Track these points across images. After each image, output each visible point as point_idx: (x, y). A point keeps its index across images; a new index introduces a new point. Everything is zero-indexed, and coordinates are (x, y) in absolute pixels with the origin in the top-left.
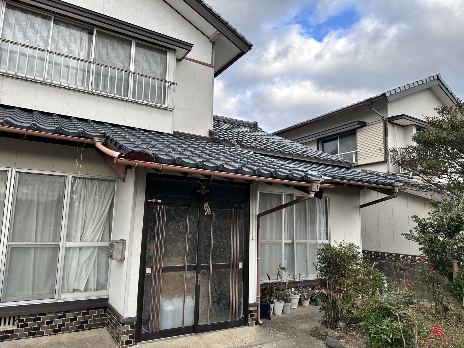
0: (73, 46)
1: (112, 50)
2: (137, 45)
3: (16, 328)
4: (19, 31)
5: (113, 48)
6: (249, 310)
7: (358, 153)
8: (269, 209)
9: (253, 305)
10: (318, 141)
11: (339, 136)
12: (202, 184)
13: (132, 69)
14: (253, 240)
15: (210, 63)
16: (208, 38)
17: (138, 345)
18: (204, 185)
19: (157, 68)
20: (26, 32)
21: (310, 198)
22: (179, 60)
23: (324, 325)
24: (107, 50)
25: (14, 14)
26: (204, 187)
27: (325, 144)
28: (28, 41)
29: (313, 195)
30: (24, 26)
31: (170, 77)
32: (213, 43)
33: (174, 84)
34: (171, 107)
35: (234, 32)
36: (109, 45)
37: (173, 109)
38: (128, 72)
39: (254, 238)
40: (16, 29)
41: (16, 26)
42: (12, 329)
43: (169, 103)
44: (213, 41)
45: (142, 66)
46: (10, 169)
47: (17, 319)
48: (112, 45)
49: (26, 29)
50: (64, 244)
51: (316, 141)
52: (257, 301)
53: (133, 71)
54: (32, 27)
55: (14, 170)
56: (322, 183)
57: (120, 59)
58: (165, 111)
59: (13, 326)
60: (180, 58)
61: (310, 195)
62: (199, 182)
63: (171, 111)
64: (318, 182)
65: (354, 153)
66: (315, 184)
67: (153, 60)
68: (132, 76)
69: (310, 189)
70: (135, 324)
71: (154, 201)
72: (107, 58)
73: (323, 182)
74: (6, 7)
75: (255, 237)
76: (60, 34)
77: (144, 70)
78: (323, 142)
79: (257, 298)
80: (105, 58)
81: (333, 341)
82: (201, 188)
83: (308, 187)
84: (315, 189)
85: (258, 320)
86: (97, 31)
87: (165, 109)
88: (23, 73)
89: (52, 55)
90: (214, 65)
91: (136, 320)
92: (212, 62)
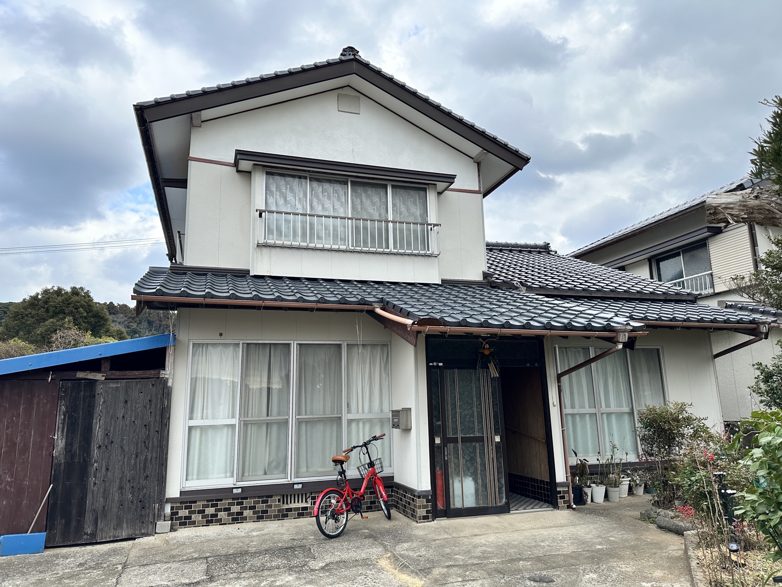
0: (327, 203)
1: (366, 199)
2: (393, 187)
3: (310, 505)
4: (280, 197)
5: (368, 197)
6: (558, 490)
7: (713, 274)
8: (573, 365)
9: (562, 485)
10: (650, 260)
11: (682, 251)
12: (484, 343)
13: (390, 218)
14: (554, 406)
15: (477, 189)
16: (472, 158)
17: (435, 522)
18: (486, 343)
19: (417, 209)
20: (286, 197)
21: (617, 350)
22: (440, 193)
23: (656, 506)
24: (361, 200)
25: (273, 179)
26: (487, 346)
27: (662, 264)
28: (289, 205)
29: (620, 346)
30: (284, 191)
31: (432, 218)
32: (479, 164)
33: (437, 225)
34: (436, 253)
35: (504, 147)
36: (363, 194)
37: (438, 255)
38: (387, 222)
39: (555, 403)
40: (278, 196)
41: (277, 192)
42: (307, 506)
43: (433, 249)
44: (478, 161)
45: (400, 210)
46: (292, 342)
47: (309, 497)
48: (366, 192)
49: (286, 194)
50: (345, 417)
51: (647, 260)
52: (567, 480)
53: (392, 220)
54: (292, 190)
55: (295, 343)
56: (630, 332)
57: (376, 207)
58: (429, 258)
59: (306, 503)
60: (440, 191)
61: (618, 347)
62: (481, 340)
63: (436, 257)
64: (625, 331)
65: (708, 275)
66: (621, 333)
67: (411, 201)
68: (391, 225)
69: (615, 340)
70: (430, 498)
71: (435, 364)
72: (361, 208)
73: (631, 330)
74: (266, 174)
75: (557, 402)
76: (314, 192)
77: (402, 214)
78: (658, 262)
79: (567, 477)
80: (360, 210)
81: (664, 521)
82: (484, 347)
83: (613, 338)
84: (622, 338)
85: (570, 504)
86: (351, 181)
87: (429, 256)
88: (288, 241)
89: (312, 218)
90: (482, 190)
91: (431, 493)
92: (480, 187)
